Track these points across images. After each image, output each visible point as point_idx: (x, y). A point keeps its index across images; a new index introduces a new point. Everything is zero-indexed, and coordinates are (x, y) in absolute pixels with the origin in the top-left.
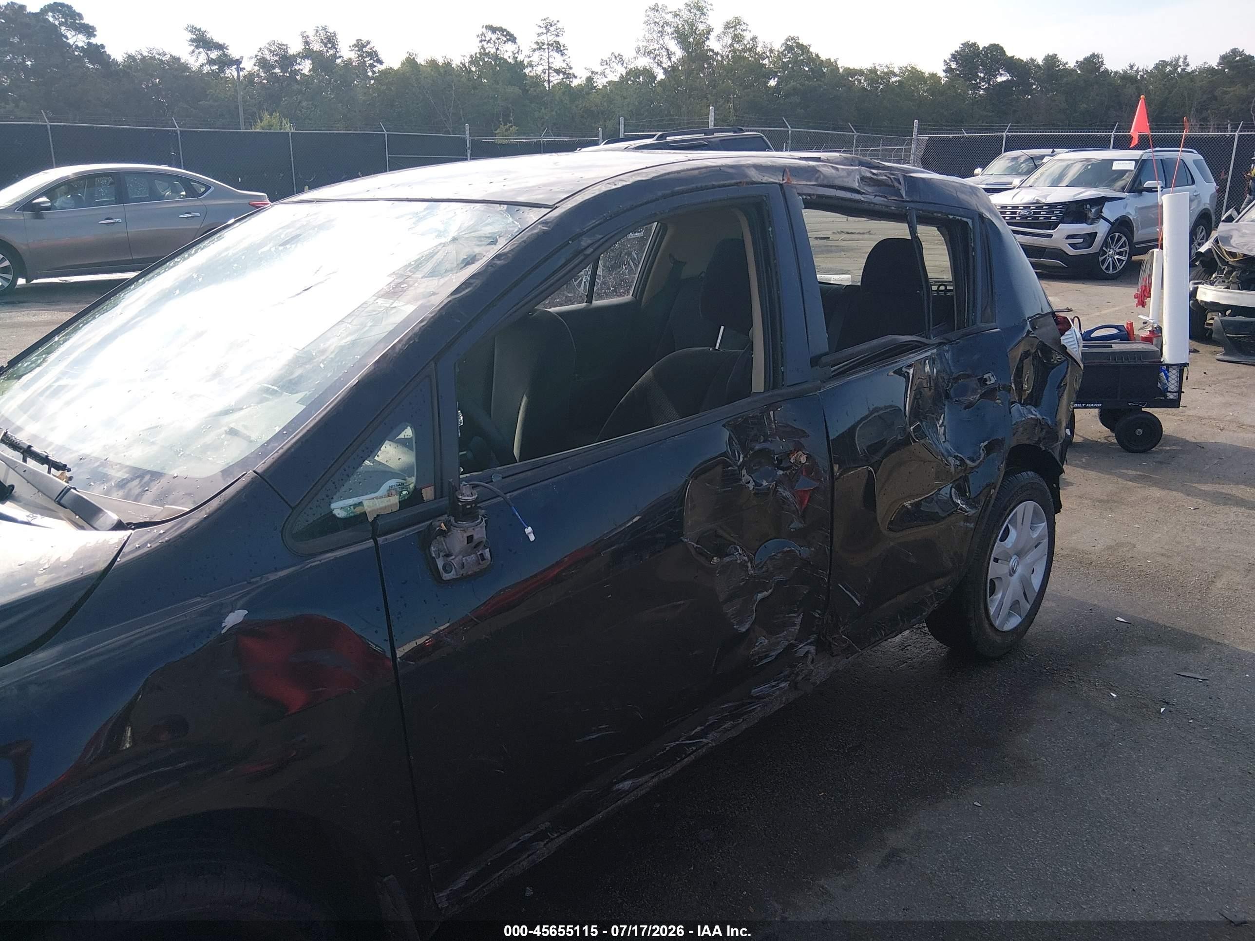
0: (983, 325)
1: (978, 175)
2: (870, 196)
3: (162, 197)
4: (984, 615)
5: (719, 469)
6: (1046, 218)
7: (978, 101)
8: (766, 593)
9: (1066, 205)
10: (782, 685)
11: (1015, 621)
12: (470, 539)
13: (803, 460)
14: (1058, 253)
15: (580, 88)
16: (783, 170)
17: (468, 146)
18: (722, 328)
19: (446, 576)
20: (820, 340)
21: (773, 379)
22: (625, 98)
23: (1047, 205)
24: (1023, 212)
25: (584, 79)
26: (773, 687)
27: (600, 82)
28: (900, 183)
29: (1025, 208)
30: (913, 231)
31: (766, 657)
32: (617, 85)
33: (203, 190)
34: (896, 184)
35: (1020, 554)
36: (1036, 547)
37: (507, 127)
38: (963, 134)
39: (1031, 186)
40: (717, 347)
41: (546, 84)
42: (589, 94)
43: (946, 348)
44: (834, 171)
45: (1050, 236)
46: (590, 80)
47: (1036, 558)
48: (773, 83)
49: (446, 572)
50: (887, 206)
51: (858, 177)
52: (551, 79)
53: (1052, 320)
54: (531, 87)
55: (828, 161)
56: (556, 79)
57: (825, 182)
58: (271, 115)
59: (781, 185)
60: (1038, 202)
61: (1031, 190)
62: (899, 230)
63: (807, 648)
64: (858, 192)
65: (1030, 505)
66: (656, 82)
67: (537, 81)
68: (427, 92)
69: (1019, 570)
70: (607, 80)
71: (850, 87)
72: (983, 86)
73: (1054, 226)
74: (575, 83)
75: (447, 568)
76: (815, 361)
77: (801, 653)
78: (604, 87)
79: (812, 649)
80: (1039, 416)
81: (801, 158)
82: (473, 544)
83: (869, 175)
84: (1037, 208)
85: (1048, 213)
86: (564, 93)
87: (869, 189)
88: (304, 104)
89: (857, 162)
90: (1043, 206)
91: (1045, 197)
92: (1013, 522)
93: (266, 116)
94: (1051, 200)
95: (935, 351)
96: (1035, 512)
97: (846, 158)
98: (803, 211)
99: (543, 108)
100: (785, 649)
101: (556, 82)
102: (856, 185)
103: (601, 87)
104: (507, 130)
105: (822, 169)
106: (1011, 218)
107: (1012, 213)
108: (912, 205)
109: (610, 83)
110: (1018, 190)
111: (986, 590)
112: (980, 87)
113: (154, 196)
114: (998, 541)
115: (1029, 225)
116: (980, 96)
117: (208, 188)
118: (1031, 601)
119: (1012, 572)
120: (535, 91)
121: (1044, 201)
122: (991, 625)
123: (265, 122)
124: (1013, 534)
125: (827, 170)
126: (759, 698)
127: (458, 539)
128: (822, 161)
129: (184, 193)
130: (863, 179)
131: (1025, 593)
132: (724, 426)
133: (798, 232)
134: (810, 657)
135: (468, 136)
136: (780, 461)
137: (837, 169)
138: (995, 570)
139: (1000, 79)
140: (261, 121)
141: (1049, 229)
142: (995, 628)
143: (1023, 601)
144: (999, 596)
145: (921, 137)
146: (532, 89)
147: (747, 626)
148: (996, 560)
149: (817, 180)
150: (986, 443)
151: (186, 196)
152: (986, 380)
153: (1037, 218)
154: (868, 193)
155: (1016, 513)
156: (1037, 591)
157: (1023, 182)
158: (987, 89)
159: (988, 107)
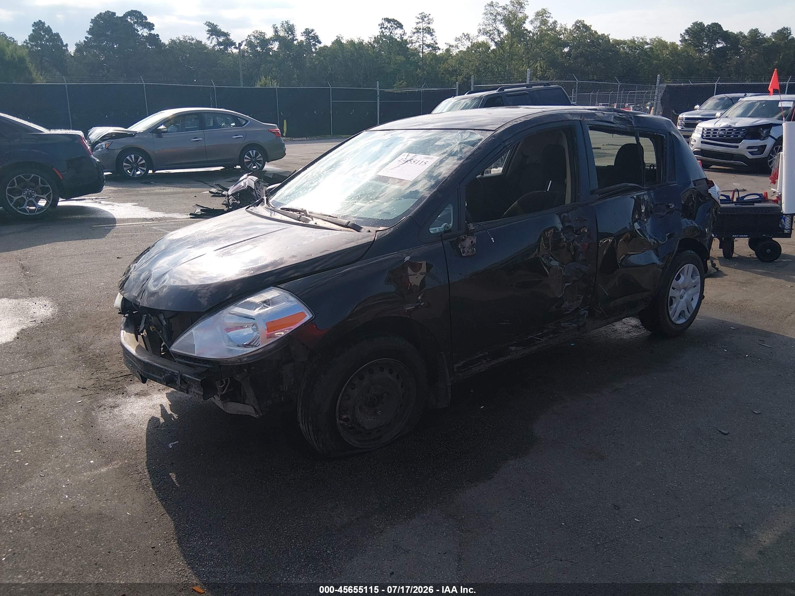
0: (669, 182)
1: (696, 109)
2: (618, 125)
3: (220, 127)
4: (666, 313)
5: (552, 230)
6: (734, 136)
7: (703, 60)
8: (568, 284)
9: (747, 128)
10: (574, 325)
11: (681, 321)
12: (472, 241)
13: (586, 231)
14: (742, 157)
15: (442, 56)
16: (581, 115)
17: (378, 94)
18: (551, 181)
19: (463, 255)
20: (595, 185)
21: (575, 198)
22: (470, 62)
23: (735, 128)
24: (721, 132)
25: (444, 50)
26: (570, 325)
27: (455, 52)
28: (632, 119)
29: (722, 130)
30: (637, 140)
31: (568, 311)
32: (465, 53)
33: (244, 122)
34: (630, 119)
35: (686, 289)
36: (694, 287)
37: (400, 82)
38: (689, 83)
39: (727, 117)
40: (548, 190)
41: (421, 55)
42: (447, 59)
43: (652, 191)
44: (602, 115)
45: (737, 147)
46: (448, 50)
47: (694, 293)
48: (566, 50)
49: (463, 253)
50: (626, 129)
51: (613, 117)
52: (424, 51)
53: (705, 182)
54: (411, 56)
55: (600, 110)
56: (427, 50)
57: (598, 119)
58: (266, 78)
59: (580, 121)
60: (730, 126)
61: (727, 119)
62: (632, 140)
63: (585, 311)
64: (613, 123)
65: (691, 266)
66: (490, 51)
67: (415, 53)
68: (348, 61)
69: (685, 296)
70: (459, 50)
71: (617, 52)
72: (707, 50)
73: (739, 141)
74: (439, 53)
75: (464, 252)
76: (592, 192)
77: (582, 313)
78: (457, 54)
79: (587, 312)
80: (696, 225)
81: (588, 109)
82: (472, 244)
83: (618, 116)
84: (729, 130)
85: (736, 133)
86: (432, 60)
87: (618, 122)
88: (274, 69)
89: (613, 110)
90: (733, 129)
91: (735, 123)
92: (682, 272)
93: (263, 78)
94: (737, 125)
95: (646, 192)
96: (694, 271)
97: (608, 109)
98: (589, 131)
99: (418, 69)
100: (575, 309)
101: (427, 52)
102: (612, 120)
103: (455, 54)
104: (400, 85)
105: (598, 114)
106: (713, 136)
107: (714, 133)
108: (638, 129)
109: (460, 52)
110: (719, 119)
111: (668, 304)
112: (704, 51)
113: (216, 126)
114: (674, 280)
115: (724, 140)
116: (704, 57)
117: (247, 121)
118: (691, 313)
119: (682, 297)
120: (414, 58)
121: (734, 126)
122: (671, 320)
123: (263, 82)
124: (682, 278)
125: (599, 114)
126: (564, 328)
127: (468, 242)
128: (598, 110)
129: (233, 124)
130: (615, 117)
131: (688, 308)
132: (557, 214)
133: (587, 140)
134: (586, 316)
135: (378, 89)
136: (576, 231)
137: (604, 114)
138: (672, 293)
139: (718, 46)
140: (260, 81)
141: (737, 143)
142: (672, 322)
143: (686, 312)
144: (675, 305)
145: (661, 85)
146: (412, 58)
147: (561, 296)
148: (673, 288)
149: (595, 119)
150: (669, 234)
151: (236, 126)
152: (669, 206)
153: (729, 136)
154: (618, 124)
155: (684, 268)
156: (694, 308)
157: (722, 114)
158: (709, 53)
159: (710, 64)
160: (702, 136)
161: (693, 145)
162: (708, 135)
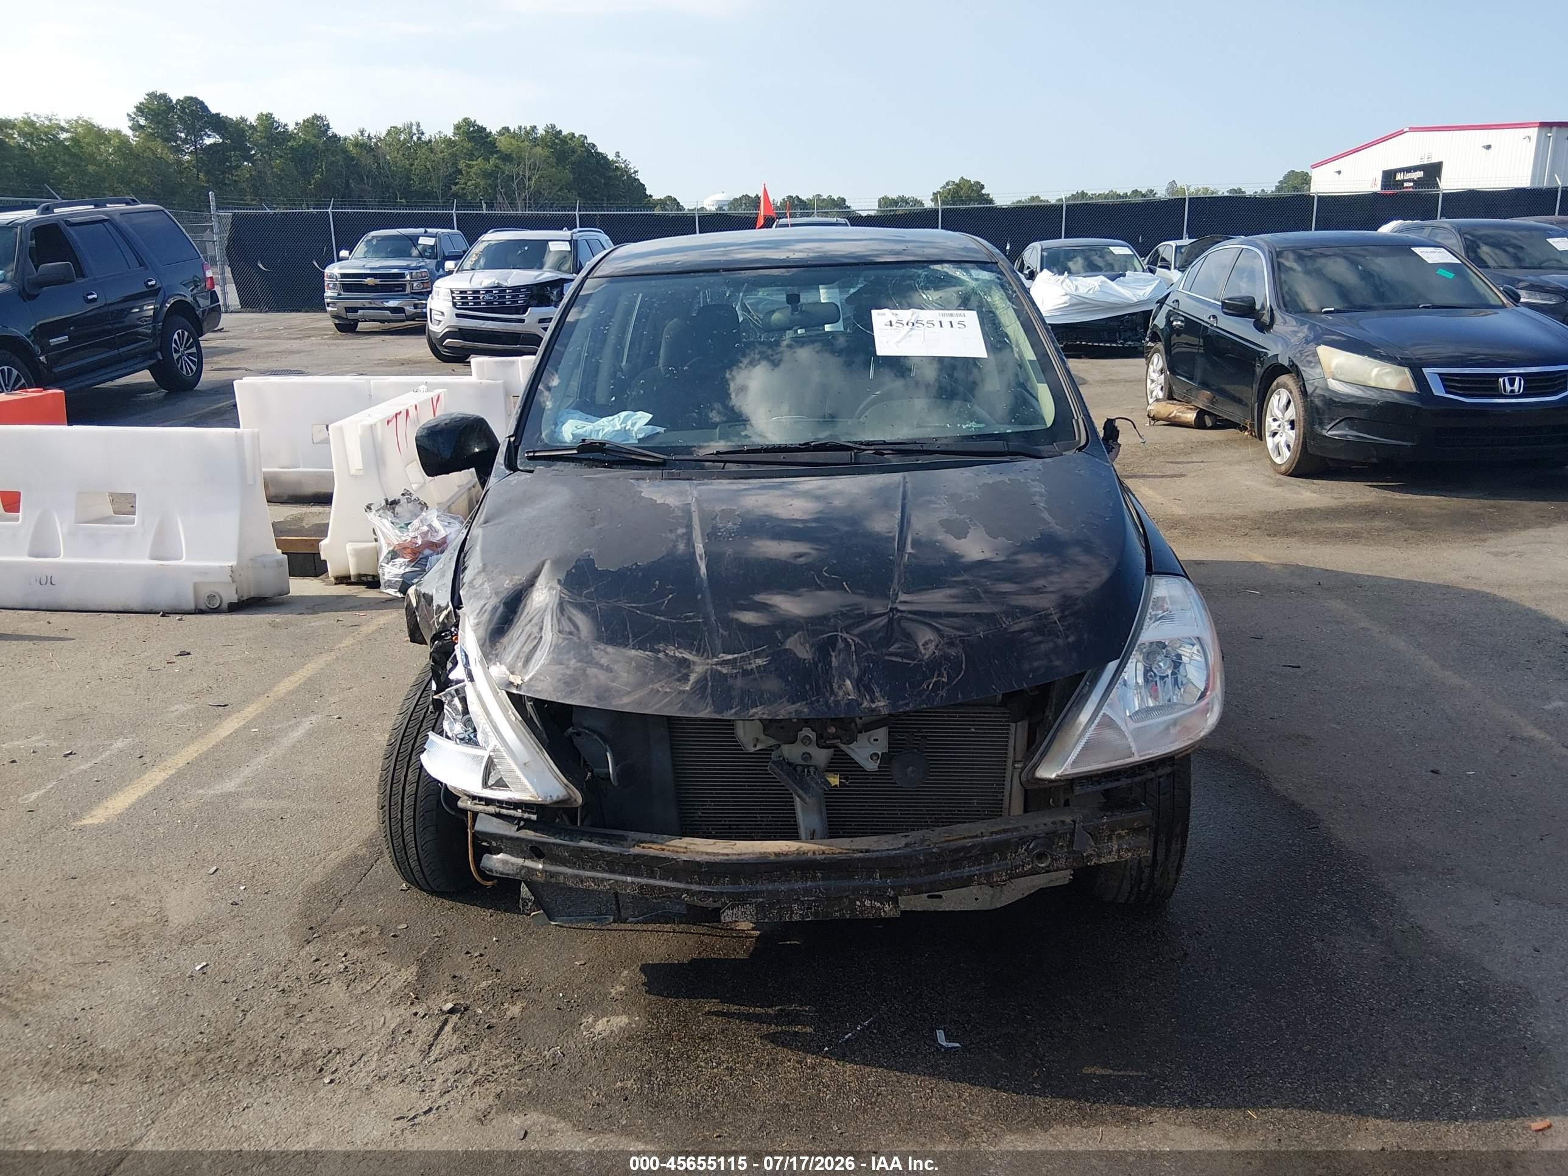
1: (346, 259)
6: (512, 302)
7: (185, 168)
9: (529, 287)
23: (509, 288)
24: (487, 297)
29: (487, 292)
45: (522, 321)
60: (499, 286)
72: (188, 149)
73: (523, 310)
84: (500, 291)
85: (513, 297)
90: (506, 290)
91: (506, 280)
94: (511, 283)
106: (463, 304)
107: (475, 298)
115: (493, 311)
116: (187, 161)
121: (506, 284)
139: (208, 141)
141: (519, 314)
153: (504, 303)
158: (194, 153)
159: (201, 176)
160: (454, 304)
161: (440, 321)
162: (465, 302)
